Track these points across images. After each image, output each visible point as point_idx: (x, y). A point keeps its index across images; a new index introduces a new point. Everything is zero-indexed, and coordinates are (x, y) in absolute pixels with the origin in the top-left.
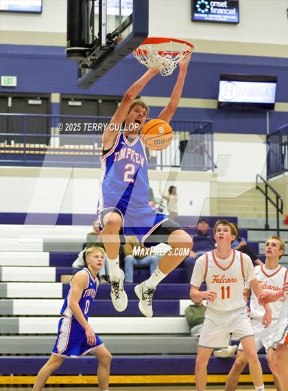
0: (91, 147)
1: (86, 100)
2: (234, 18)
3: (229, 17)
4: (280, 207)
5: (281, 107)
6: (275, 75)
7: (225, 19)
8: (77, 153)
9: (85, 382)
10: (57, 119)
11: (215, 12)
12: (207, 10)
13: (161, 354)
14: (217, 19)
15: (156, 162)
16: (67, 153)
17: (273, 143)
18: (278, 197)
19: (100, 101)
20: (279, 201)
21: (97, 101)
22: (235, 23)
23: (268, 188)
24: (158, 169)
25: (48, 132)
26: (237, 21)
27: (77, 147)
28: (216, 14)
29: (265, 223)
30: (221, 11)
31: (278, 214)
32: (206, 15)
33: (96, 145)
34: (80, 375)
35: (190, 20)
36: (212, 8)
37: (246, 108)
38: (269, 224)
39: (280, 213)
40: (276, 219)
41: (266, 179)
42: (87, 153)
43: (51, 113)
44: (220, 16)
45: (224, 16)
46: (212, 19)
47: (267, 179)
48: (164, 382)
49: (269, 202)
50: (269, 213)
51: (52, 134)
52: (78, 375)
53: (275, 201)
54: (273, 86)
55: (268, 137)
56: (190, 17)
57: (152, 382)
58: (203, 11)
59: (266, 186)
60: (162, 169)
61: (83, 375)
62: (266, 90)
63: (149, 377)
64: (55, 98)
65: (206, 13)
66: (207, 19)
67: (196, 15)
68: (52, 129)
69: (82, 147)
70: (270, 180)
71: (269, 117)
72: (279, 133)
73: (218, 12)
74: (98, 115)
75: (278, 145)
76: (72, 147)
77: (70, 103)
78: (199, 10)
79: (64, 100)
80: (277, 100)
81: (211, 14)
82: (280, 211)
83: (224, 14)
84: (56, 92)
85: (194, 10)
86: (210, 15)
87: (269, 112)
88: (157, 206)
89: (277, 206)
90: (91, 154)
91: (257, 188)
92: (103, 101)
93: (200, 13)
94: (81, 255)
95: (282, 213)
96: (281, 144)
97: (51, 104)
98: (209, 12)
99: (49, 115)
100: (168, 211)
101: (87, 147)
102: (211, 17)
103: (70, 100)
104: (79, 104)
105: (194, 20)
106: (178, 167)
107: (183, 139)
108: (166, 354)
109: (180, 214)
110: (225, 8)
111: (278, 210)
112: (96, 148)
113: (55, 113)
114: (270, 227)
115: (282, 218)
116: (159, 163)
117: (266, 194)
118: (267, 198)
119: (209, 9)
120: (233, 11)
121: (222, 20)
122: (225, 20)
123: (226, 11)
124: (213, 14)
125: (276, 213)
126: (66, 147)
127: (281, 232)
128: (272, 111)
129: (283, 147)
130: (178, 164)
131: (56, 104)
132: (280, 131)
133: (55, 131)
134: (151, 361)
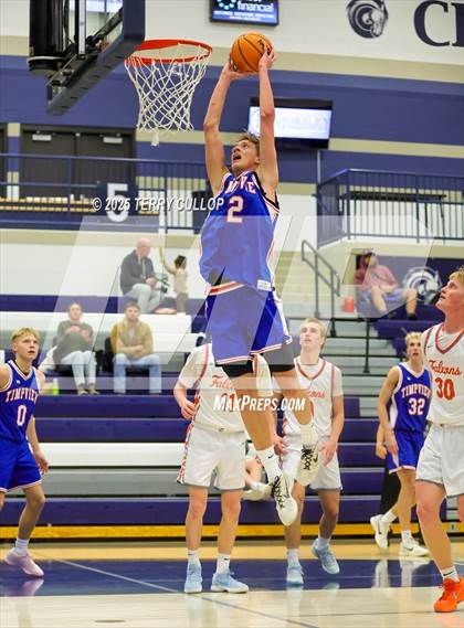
0: (65, 200)
1: (58, 133)
2: (272, 18)
3: (264, 16)
4: (335, 286)
5: (337, 145)
6: (329, 99)
7: (258, 18)
8: (44, 209)
9: (57, 536)
10: (16, 160)
11: (243, 8)
12: (232, 6)
13: (165, 496)
14: (246, 19)
15: (158, 222)
16: (30, 209)
17: (326, 195)
18: (333, 273)
19: (78, 135)
20: (335, 278)
21: (74, 134)
22: (273, 25)
23: (319, 260)
24: (162, 231)
25: (4, 178)
26: (275, 21)
27: (44, 200)
28: (245, 11)
29: (314, 310)
30: (252, 7)
31: (333, 297)
32: (231, 13)
33: (72, 197)
34: (50, 525)
35: (208, 20)
36: (239, 3)
37: (288, 146)
38: (321, 310)
39: (335, 295)
40: (330, 304)
41: (315, 248)
42: (58, 209)
43: (7, 152)
44: (251, 15)
45: (257, 15)
46: (240, 18)
47: (318, 247)
48: (169, 535)
49: (319, 279)
50: (320, 295)
51: (9, 181)
52: (46, 525)
53: (328, 278)
54: (326, 114)
55: (319, 187)
56: (208, 15)
57: (153, 535)
58: (227, 7)
59: (316, 256)
60: (166, 232)
61: (53, 525)
62: (317, 121)
63: (147, 528)
64: (14, 130)
65: (230, 9)
66: (232, 18)
67: (216, 12)
68: (9, 174)
69: (52, 200)
70: (322, 248)
71: (322, 159)
72: (334, 182)
73: (248, 9)
74: (75, 154)
75: (333, 199)
76: (37, 200)
77: (35, 137)
78: (221, 5)
79: (27, 132)
80: (332, 135)
81: (238, 11)
82: (335, 292)
83: (257, 12)
84: (14, 121)
85: (214, 5)
86: (236, 13)
87: (321, 152)
88: (159, 285)
89: (331, 286)
90: (65, 209)
91: (304, 259)
92: (82, 134)
93: (223, 9)
94: (50, 354)
95: (339, 295)
96: (338, 198)
97: (8, 138)
98: (235, 9)
99: (5, 155)
100: (175, 291)
101: (58, 200)
102: (238, 16)
103: (35, 132)
104: (48, 138)
105: (213, 20)
106: (189, 228)
107: (196, 189)
108: (172, 496)
109: (191, 296)
110: (258, 3)
111: (333, 292)
112: (72, 202)
113: (13, 152)
114: (322, 316)
115: (339, 303)
116: (162, 223)
117: (315, 268)
118: (318, 274)
119: (236, 4)
120: (270, 8)
121: (253, 19)
122: (258, 20)
123: (259, 7)
124: (240, 11)
125: (329, 295)
126: (29, 199)
127: (337, 323)
128: (324, 150)
129: (341, 202)
130: (190, 224)
131: (14, 138)
132: (335, 179)
133: (13, 176)
134: (150, 505)
